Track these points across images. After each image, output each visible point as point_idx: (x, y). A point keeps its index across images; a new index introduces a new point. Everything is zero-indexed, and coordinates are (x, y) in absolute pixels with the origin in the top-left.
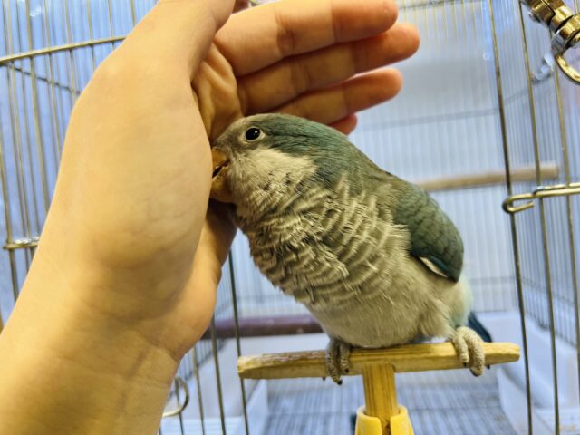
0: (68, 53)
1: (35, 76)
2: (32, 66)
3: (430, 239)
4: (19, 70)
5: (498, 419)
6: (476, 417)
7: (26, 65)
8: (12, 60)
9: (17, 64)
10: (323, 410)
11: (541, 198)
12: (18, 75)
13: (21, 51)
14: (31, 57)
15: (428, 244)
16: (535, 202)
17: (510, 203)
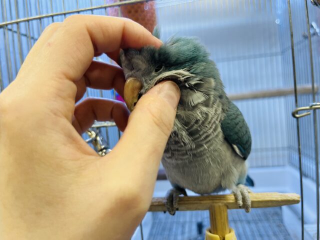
0: (39, 20)
1: (20, 33)
2: (18, 28)
3: (240, 134)
4: (10, 30)
5: (279, 226)
6: (267, 225)
7: (15, 28)
8: (7, 25)
9: (9, 27)
10: (181, 220)
11: (315, 109)
12: (10, 33)
13: (11, 19)
14: (17, 23)
15: (239, 137)
16: (311, 112)
17: (297, 112)
